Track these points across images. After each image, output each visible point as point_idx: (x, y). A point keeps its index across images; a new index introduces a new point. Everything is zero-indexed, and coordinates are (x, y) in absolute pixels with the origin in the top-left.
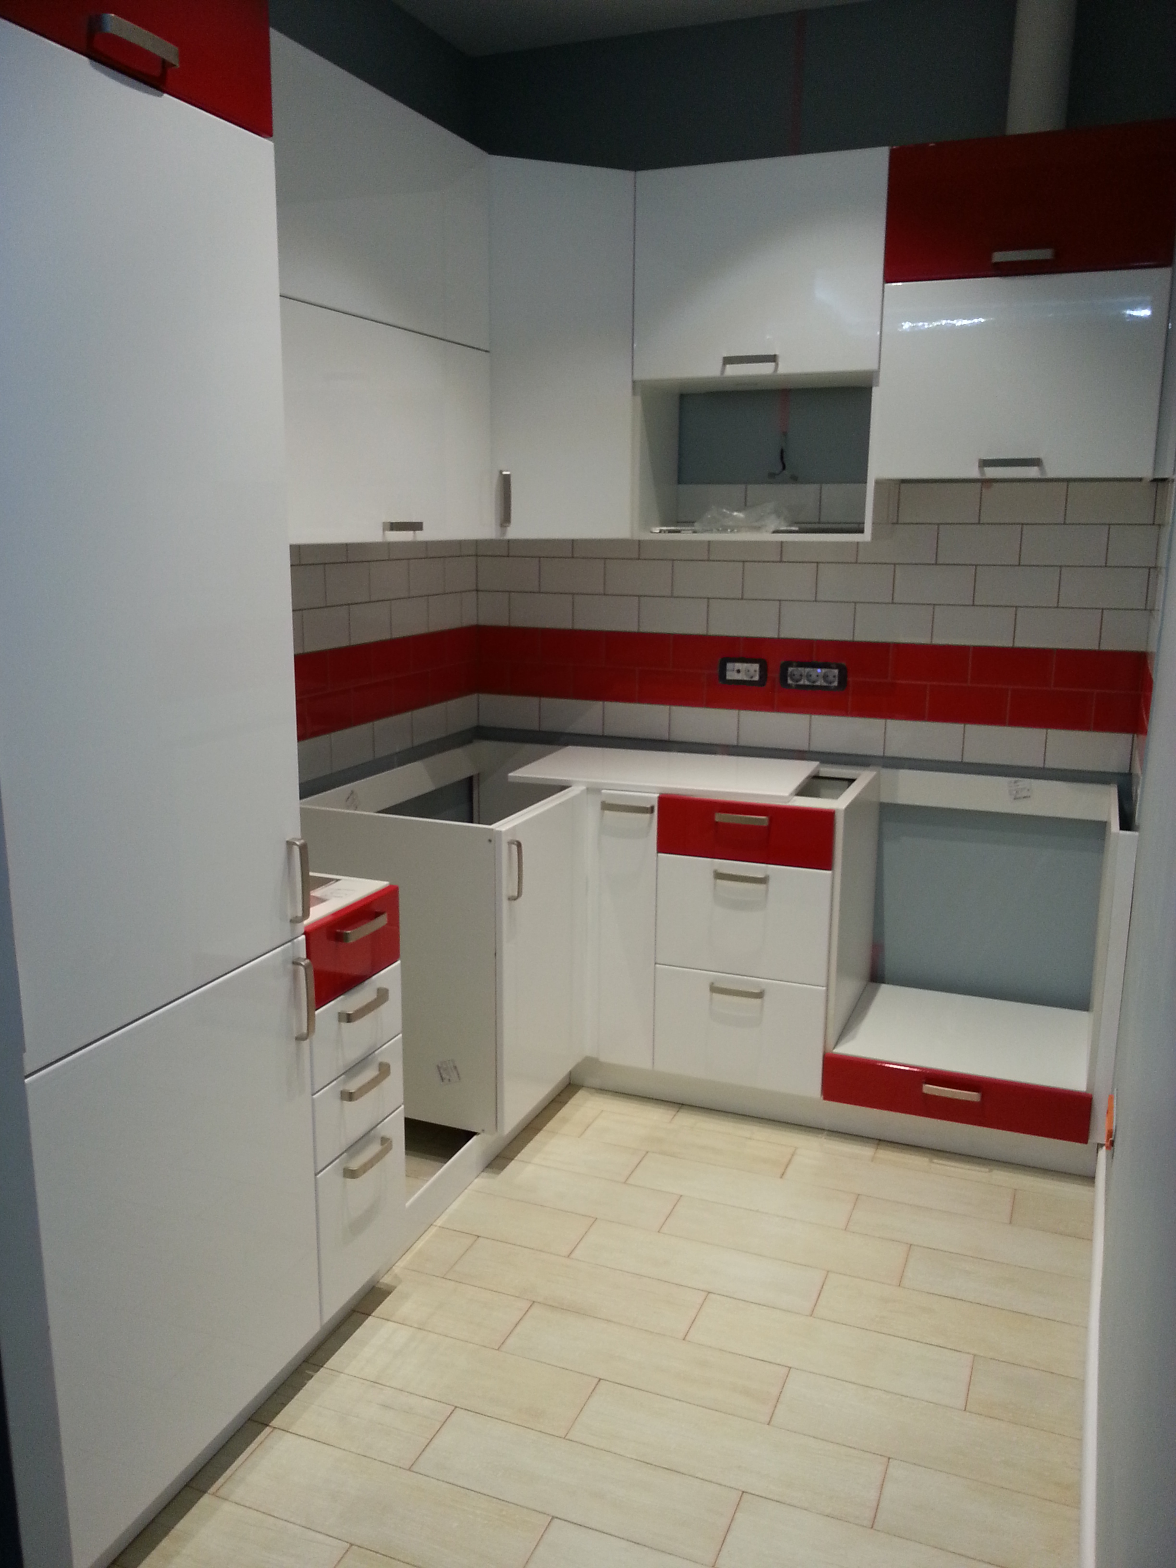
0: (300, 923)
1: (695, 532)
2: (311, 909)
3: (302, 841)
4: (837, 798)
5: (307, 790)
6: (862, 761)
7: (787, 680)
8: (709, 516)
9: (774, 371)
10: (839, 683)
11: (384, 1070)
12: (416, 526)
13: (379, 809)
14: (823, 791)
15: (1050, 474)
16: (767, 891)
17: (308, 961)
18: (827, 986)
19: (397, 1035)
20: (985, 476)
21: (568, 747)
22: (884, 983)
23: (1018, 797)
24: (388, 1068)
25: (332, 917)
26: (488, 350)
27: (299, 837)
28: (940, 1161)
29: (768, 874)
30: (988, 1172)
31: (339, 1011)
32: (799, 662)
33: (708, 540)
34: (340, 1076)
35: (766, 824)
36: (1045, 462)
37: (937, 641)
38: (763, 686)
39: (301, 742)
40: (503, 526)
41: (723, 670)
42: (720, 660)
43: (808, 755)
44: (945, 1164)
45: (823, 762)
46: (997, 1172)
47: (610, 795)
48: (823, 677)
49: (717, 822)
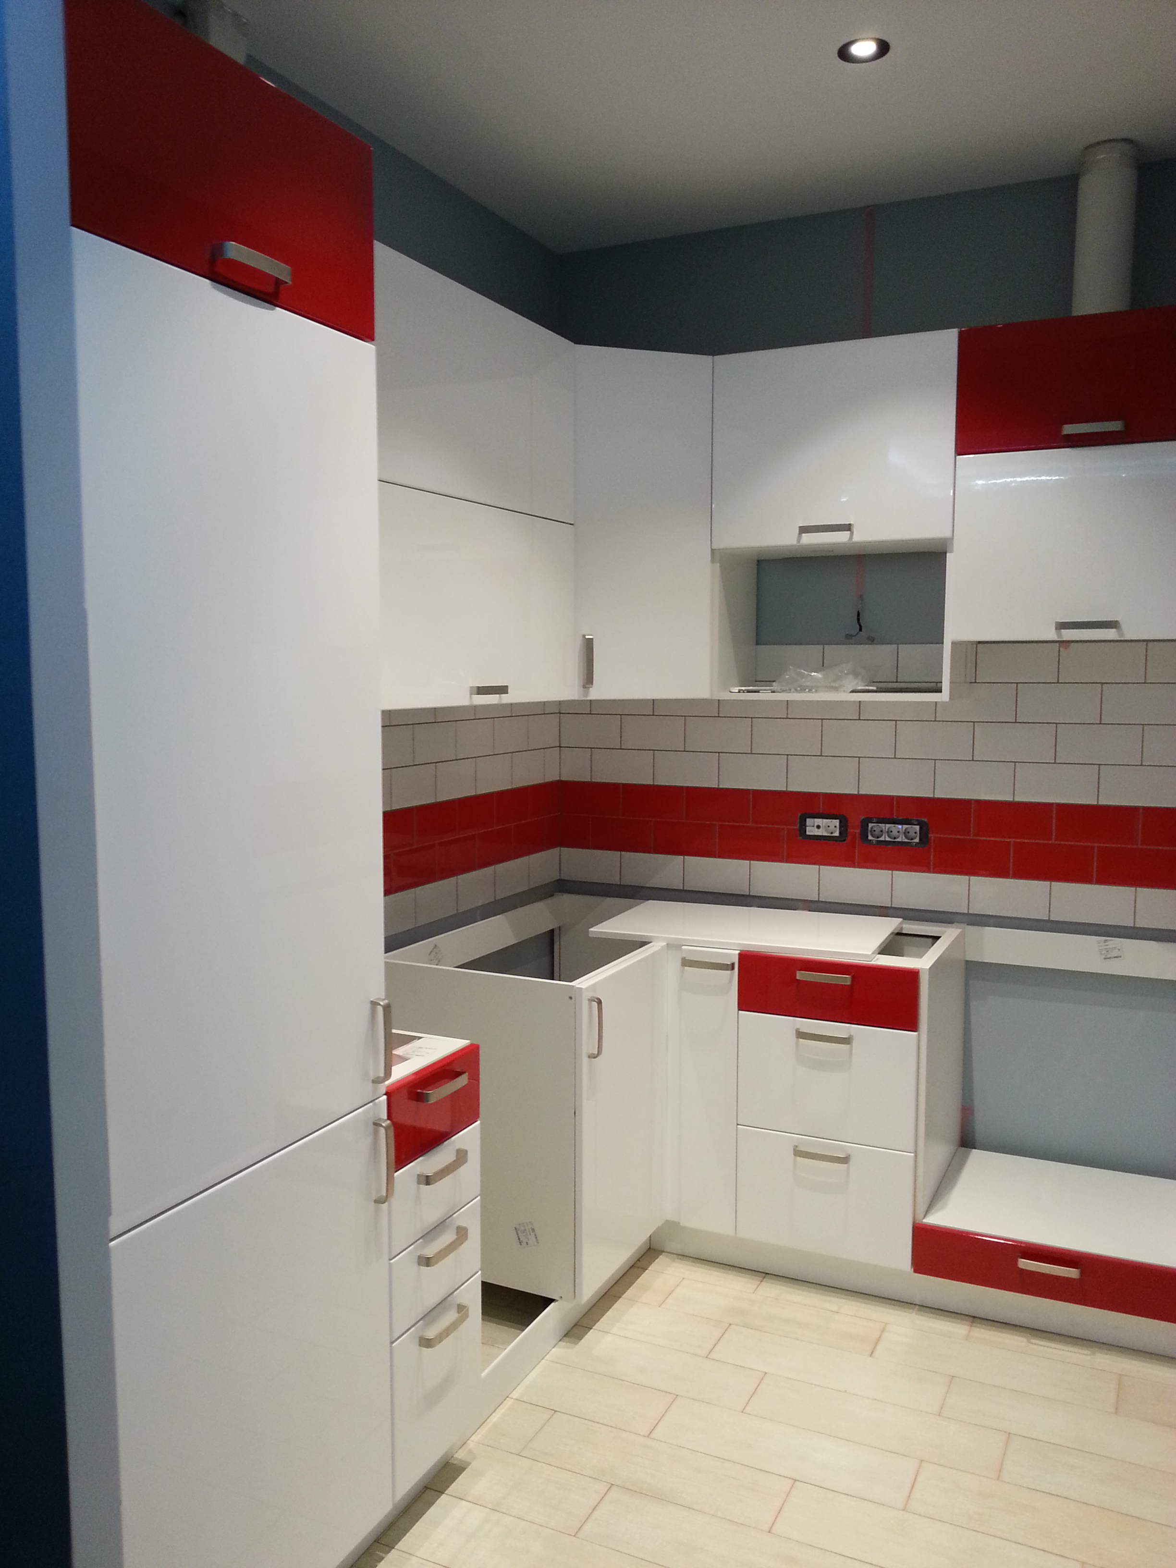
0: (381, 1083)
1: (773, 692)
2: (393, 1068)
3: (386, 1001)
4: (921, 957)
5: (392, 943)
6: (947, 918)
7: (867, 837)
8: (787, 677)
9: (849, 539)
10: (920, 839)
11: (462, 1233)
12: (502, 690)
13: (455, 966)
14: (907, 949)
15: (1127, 638)
16: (851, 1049)
17: (389, 1122)
18: (916, 1152)
19: (476, 1198)
20: (1062, 638)
21: (650, 901)
22: (975, 1149)
23: (1109, 956)
24: (467, 1231)
25: (413, 1077)
26: (572, 523)
27: (384, 998)
28: (1037, 1342)
29: (852, 1034)
30: (1090, 1355)
31: (418, 1173)
32: (879, 818)
33: (787, 699)
34: (419, 1240)
35: (849, 983)
36: (1124, 626)
37: (1020, 798)
38: (843, 842)
39: (387, 897)
40: (586, 688)
41: (803, 825)
42: (799, 815)
43: (890, 912)
44: (1042, 1345)
45: (906, 918)
46: (1101, 1355)
47: (690, 951)
48: (904, 833)
49: (799, 980)
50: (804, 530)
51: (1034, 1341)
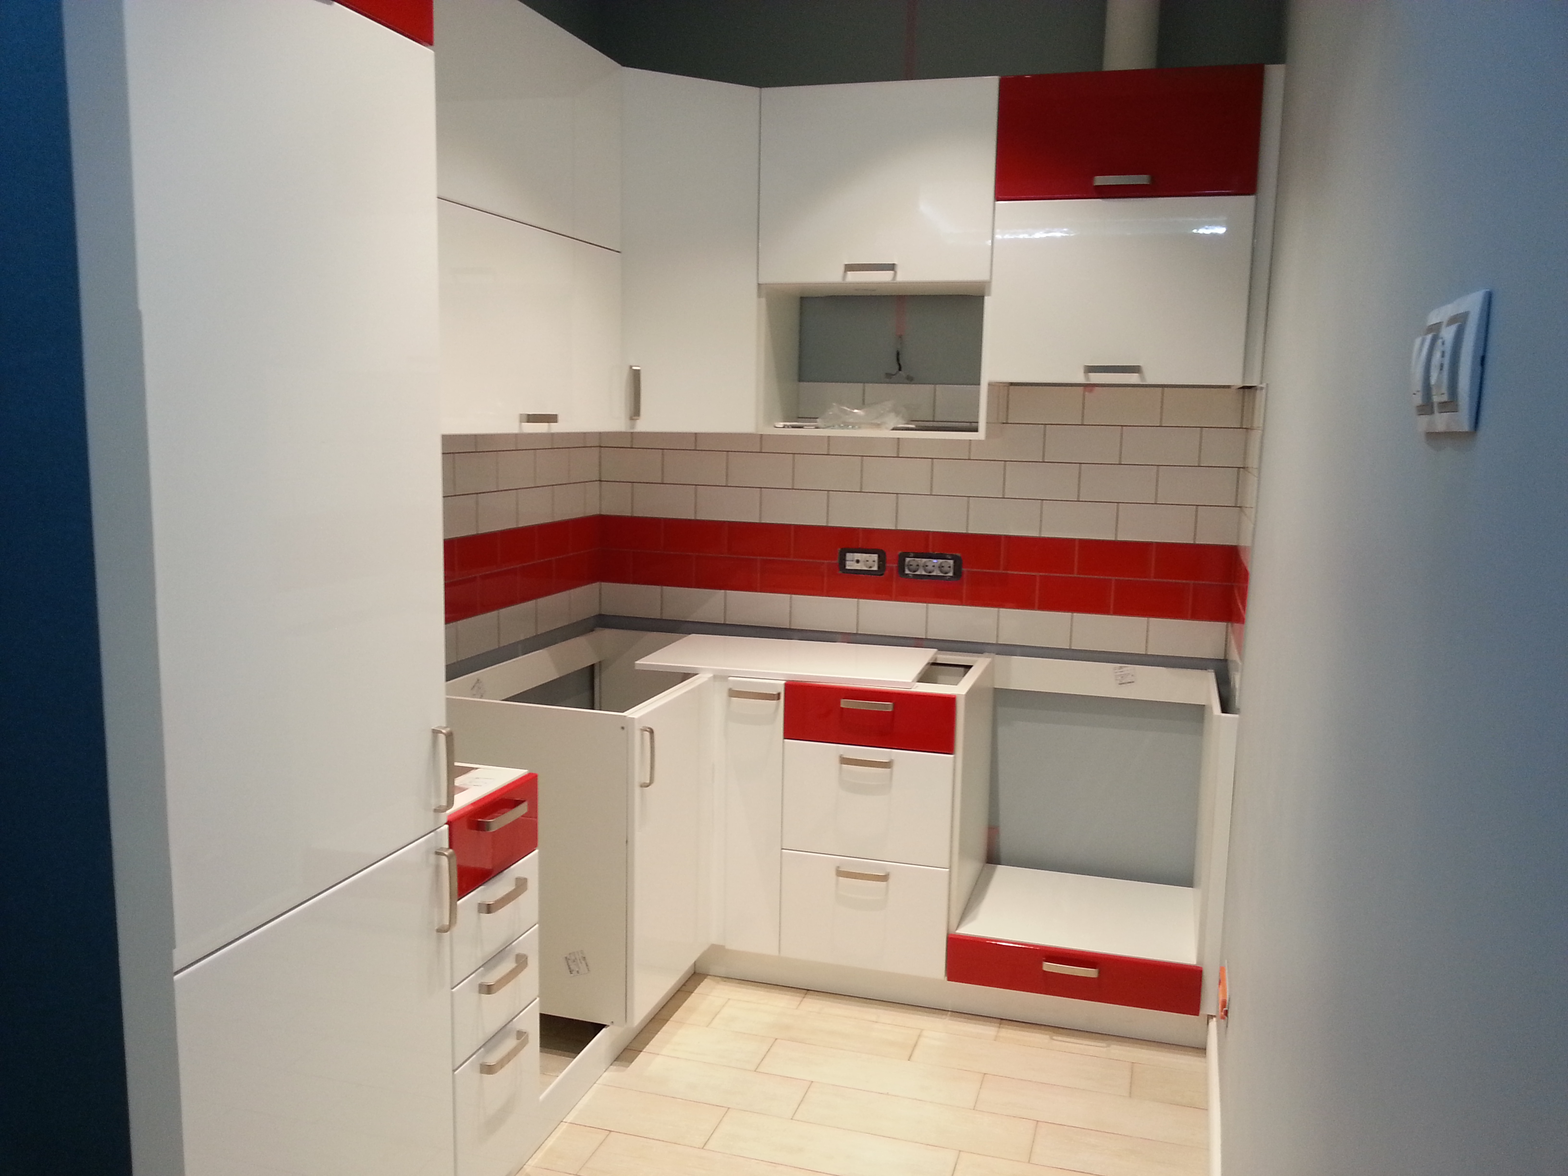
0: (444, 811)
1: (817, 428)
2: (456, 796)
3: (448, 729)
4: (956, 684)
5: (453, 671)
6: (977, 648)
7: (904, 571)
8: (831, 413)
9: (893, 279)
10: (954, 573)
11: (522, 961)
12: (551, 419)
13: (503, 698)
14: (944, 677)
15: (1149, 381)
16: (891, 773)
17: (451, 851)
18: (950, 868)
19: (534, 926)
20: (1090, 381)
21: (692, 635)
22: (1000, 865)
23: (1124, 682)
24: (526, 958)
25: (472, 807)
26: (619, 250)
27: (445, 726)
28: (1060, 1038)
29: (893, 758)
30: (1106, 1047)
31: (479, 902)
32: (916, 553)
33: (827, 435)
34: (480, 968)
35: (891, 710)
36: (1145, 370)
37: (1046, 534)
38: (881, 576)
40: (632, 419)
41: (843, 560)
42: (839, 549)
43: (925, 643)
44: (1065, 1040)
45: (940, 649)
46: (1115, 1046)
47: (737, 682)
48: (939, 567)
49: (842, 708)
50: (849, 268)
51: (1055, 1038)
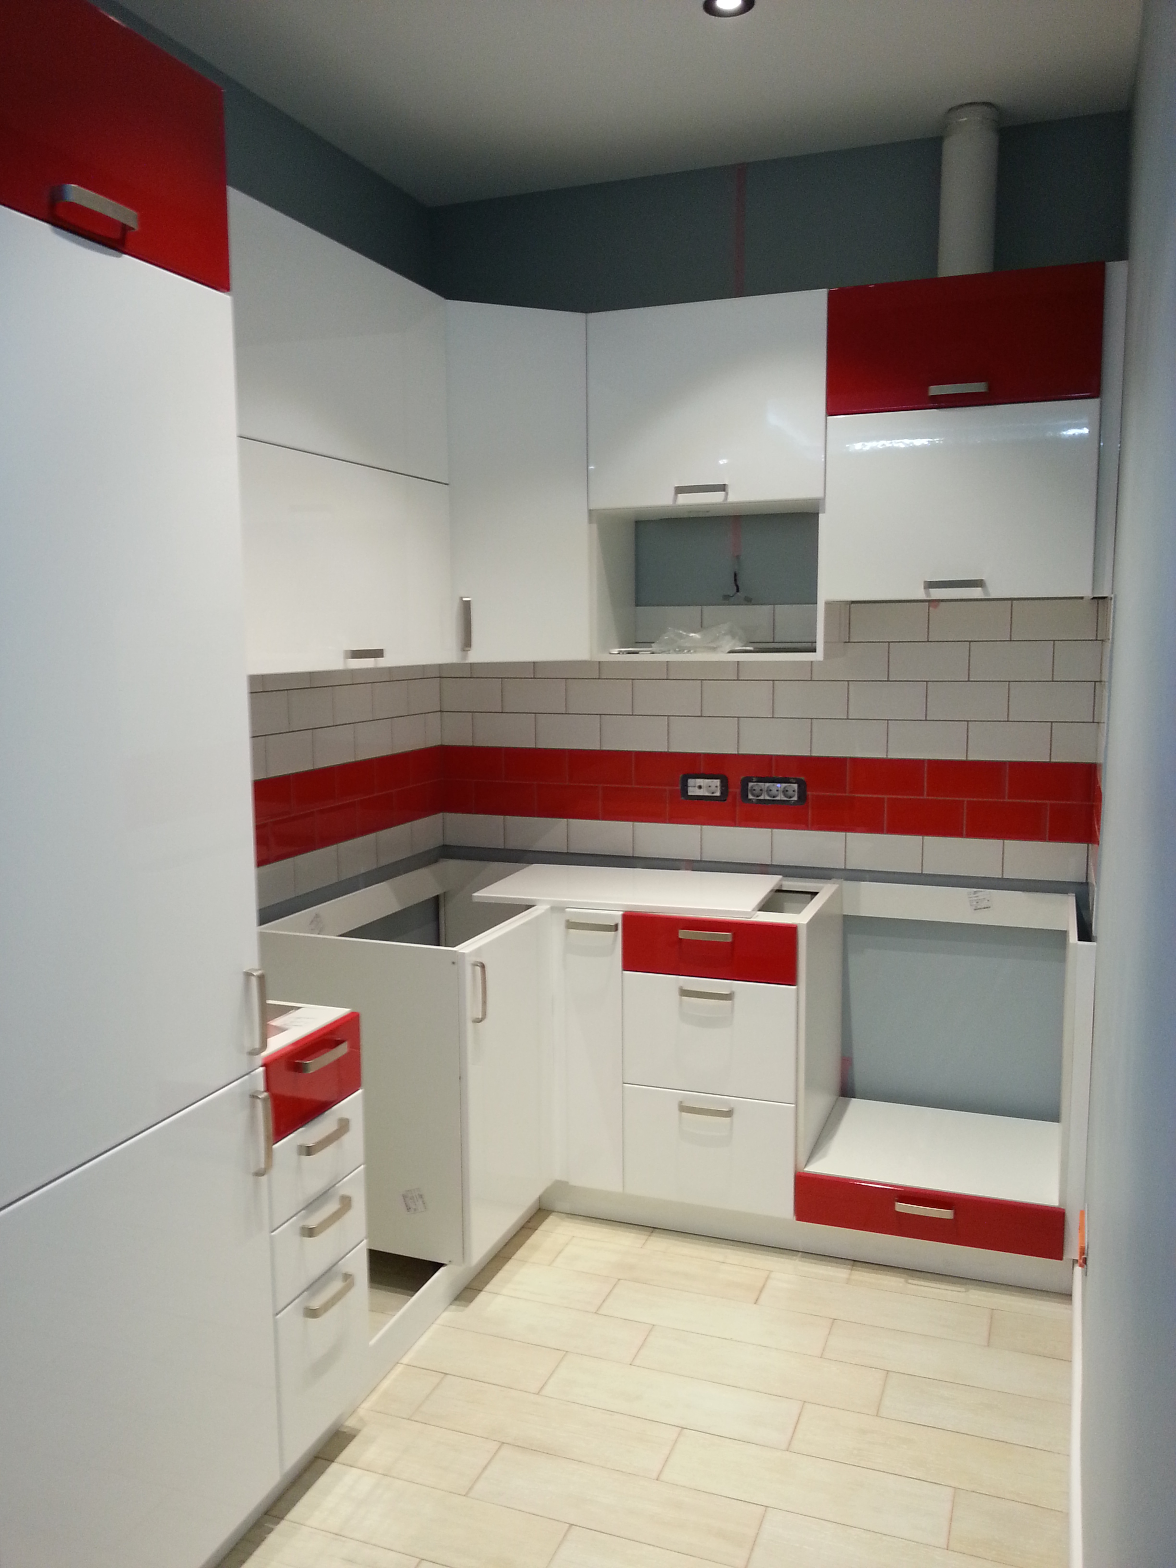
0: (257, 1054)
1: (653, 653)
2: (269, 1039)
3: (260, 971)
4: (800, 912)
5: (266, 916)
6: (823, 874)
7: (747, 796)
8: (666, 638)
9: (724, 499)
10: (799, 797)
11: (346, 1203)
12: (378, 653)
13: (338, 935)
14: (787, 905)
15: (993, 596)
16: (733, 1005)
17: (266, 1094)
18: (796, 1103)
19: (359, 1166)
20: (931, 597)
21: (533, 865)
22: (855, 1098)
23: (979, 907)
24: (350, 1201)
25: (291, 1048)
26: (447, 483)
27: (258, 968)
29: (734, 990)
30: (965, 1292)
31: (298, 1145)
32: (759, 777)
33: (666, 660)
34: (300, 1211)
35: (730, 940)
36: (988, 583)
37: (894, 755)
38: (724, 802)
39: (261, 868)
40: (464, 650)
41: (685, 787)
42: (681, 776)
43: (772, 869)
44: (919, 1284)
45: (785, 875)
46: (974, 1291)
47: (574, 913)
48: (783, 792)
49: (681, 939)
50: (680, 490)
51: (911, 1281)
